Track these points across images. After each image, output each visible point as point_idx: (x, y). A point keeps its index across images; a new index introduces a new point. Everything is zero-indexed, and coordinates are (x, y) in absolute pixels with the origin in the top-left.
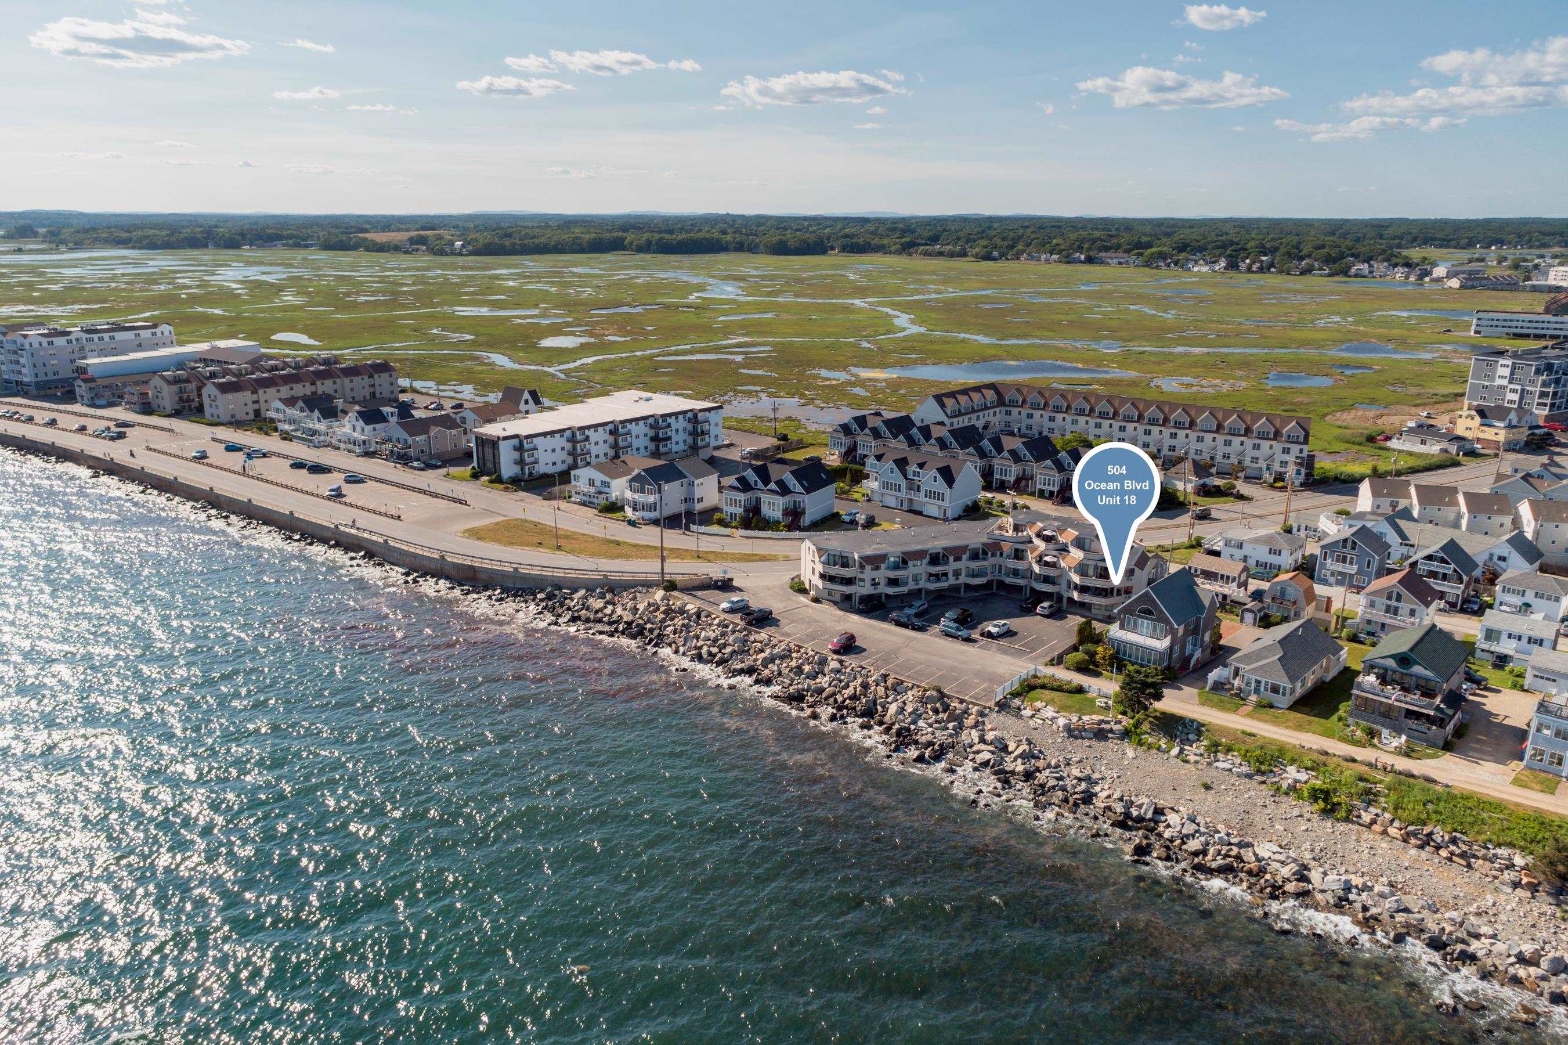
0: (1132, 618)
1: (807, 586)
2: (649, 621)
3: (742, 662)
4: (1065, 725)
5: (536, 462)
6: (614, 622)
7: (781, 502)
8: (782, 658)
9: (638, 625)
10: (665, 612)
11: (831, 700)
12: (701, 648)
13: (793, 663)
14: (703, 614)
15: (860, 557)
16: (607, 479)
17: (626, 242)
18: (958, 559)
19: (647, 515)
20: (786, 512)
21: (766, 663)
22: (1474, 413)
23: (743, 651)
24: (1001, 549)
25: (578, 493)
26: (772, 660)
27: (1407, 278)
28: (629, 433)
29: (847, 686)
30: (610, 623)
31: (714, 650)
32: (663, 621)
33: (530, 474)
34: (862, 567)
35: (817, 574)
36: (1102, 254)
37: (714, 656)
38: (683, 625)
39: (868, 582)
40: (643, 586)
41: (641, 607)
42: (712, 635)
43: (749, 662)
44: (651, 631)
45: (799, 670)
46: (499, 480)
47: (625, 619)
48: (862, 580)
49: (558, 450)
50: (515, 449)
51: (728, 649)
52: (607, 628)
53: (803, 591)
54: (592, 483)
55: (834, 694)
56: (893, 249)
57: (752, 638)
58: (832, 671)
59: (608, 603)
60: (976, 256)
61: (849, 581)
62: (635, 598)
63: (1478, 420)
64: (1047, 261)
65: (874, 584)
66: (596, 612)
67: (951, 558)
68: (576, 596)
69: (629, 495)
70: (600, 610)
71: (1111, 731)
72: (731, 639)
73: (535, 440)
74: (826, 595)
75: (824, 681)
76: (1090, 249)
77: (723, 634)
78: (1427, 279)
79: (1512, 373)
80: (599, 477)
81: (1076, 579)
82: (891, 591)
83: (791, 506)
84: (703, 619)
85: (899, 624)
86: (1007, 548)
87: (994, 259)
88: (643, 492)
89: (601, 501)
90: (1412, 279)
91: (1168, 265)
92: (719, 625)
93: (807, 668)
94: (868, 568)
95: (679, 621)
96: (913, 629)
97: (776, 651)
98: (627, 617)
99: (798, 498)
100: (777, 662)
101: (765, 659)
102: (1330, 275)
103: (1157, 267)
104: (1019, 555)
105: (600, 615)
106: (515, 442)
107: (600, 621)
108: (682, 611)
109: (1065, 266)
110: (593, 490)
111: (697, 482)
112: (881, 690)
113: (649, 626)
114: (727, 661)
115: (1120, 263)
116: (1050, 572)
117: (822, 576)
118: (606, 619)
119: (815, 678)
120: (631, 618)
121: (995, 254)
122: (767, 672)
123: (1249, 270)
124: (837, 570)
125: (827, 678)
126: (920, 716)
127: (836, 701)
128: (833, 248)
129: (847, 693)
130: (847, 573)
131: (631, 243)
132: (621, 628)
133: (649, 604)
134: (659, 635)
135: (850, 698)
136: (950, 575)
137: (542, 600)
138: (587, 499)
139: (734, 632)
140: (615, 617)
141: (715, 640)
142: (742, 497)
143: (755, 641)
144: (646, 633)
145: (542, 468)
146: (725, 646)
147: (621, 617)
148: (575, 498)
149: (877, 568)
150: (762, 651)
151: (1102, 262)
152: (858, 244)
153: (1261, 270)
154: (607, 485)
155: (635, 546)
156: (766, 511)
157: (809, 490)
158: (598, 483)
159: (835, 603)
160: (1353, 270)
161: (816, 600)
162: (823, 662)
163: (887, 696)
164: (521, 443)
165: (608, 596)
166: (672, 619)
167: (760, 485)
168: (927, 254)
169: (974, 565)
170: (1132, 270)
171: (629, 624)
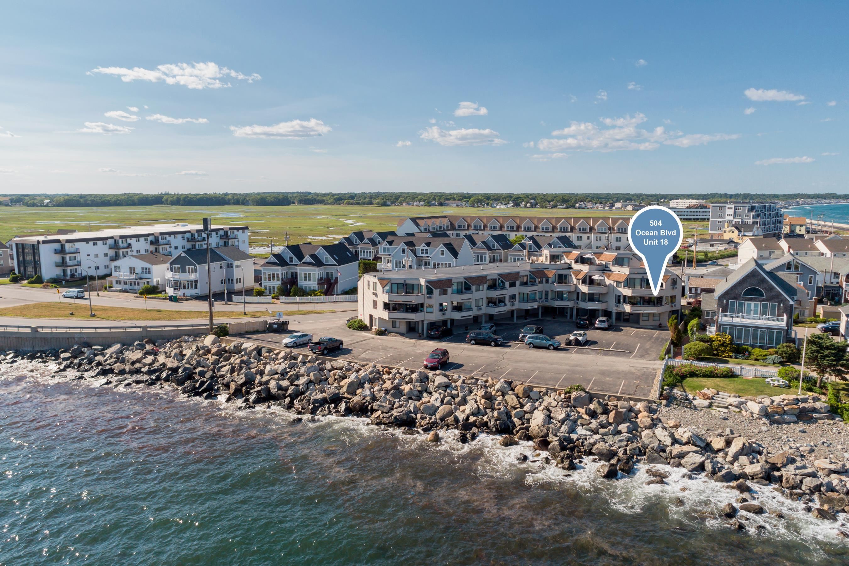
0: (736, 302)
1: (367, 322)
2: (199, 364)
3: (323, 392)
4: (761, 410)
5: (79, 264)
6: (155, 371)
7: (316, 272)
8: (372, 381)
9: (185, 369)
10: (218, 353)
11: (450, 419)
12: (267, 382)
13: (388, 385)
14: (263, 351)
15: (427, 282)
16: (147, 265)
17: (164, 199)
18: (513, 285)
19: (188, 292)
20: (321, 281)
21: (353, 388)
22: (733, 228)
23: (321, 381)
24: (545, 275)
25: (118, 282)
26: (361, 385)
27: (604, 208)
28: (168, 243)
29: (464, 402)
30: (150, 372)
31: (284, 383)
32: (216, 362)
33: (72, 275)
34: (430, 291)
35: (380, 306)
36: (447, 202)
37: (286, 389)
38: (242, 362)
39: (436, 308)
40: (189, 335)
41: (188, 353)
42: (280, 368)
43: (331, 390)
44: (202, 374)
45: (397, 391)
46: (39, 280)
47: (169, 365)
48: (431, 306)
49: (101, 255)
50: (56, 252)
51: (302, 381)
52: (146, 377)
53: (363, 327)
54: (132, 270)
55: (451, 413)
56: (329, 201)
57: (328, 366)
58: (439, 387)
59: (147, 353)
60: (378, 204)
61: (415, 308)
62: (180, 346)
63: (736, 232)
64: (417, 205)
65: (442, 309)
66: (133, 363)
67: (507, 284)
68: (109, 351)
69: (169, 275)
70: (139, 361)
71: (814, 410)
72: (303, 370)
73: (78, 245)
74: (390, 327)
75: (435, 399)
76: (439, 199)
77: (291, 367)
78: (614, 208)
79: (735, 212)
80: (139, 265)
81: (627, 292)
82: (457, 316)
83: (325, 276)
84: (265, 354)
85: (479, 342)
86: (551, 274)
87: (388, 205)
88: (184, 270)
89: (143, 286)
90: (607, 208)
91: (484, 205)
92: (285, 358)
93: (406, 388)
94: (436, 292)
95: (236, 360)
96: (497, 345)
97: (362, 374)
98: (171, 363)
99: (331, 270)
100: (367, 386)
101: (351, 385)
102: (567, 208)
103: (478, 207)
104: (562, 279)
105: (137, 365)
106: (57, 246)
107: (138, 371)
108: (238, 350)
109: (427, 208)
110: (134, 276)
111: (236, 263)
112: (511, 399)
113: (199, 369)
114: (303, 393)
115: (457, 206)
116: (596, 290)
117: (386, 306)
118: (145, 369)
119: (419, 398)
120: (176, 364)
121: (389, 202)
122: (356, 399)
123: (526, 207)
124: (402, 298)
125: (435, 395)
126: (575, 422)
127: (457, 420)
128: (294, 203)
129: (468, 408)
130: (413, 299)
131: (167, 200)
132: (164, 375)
133: (198, 349)
134: (212, 377)
135: (473, 414)
136: (507, 301)
137: (65, 359)
138: (128, 287)
139: (304, 363)
140: (156, 366)
141: (283, 374)
142: (280, 270)
143: (333, 369)
144: (197, 377)
145: (84, 270)
146: (297, 377)
147: (164, 365)
148: (118, 287)
149: (444, 292)
150: (344, 377)
151: (447, 205)
152: (308, 199)
153: (532, 206)
154: (147, 271)
155: (177, 312)
156: (302, 283)
157: (340, 262)
158: (138, 270)
159: (402, 334)
160: (577, 205)
161: (381, 333)
162: (424, 379)
163: (522, 406)
164: (63, 246)
165: (149, 347)
166: (227, 359)
167: (295, 260)
168: (349, 204)
169: (526, 290)
170: (464, 208)
171: (175, 370)
